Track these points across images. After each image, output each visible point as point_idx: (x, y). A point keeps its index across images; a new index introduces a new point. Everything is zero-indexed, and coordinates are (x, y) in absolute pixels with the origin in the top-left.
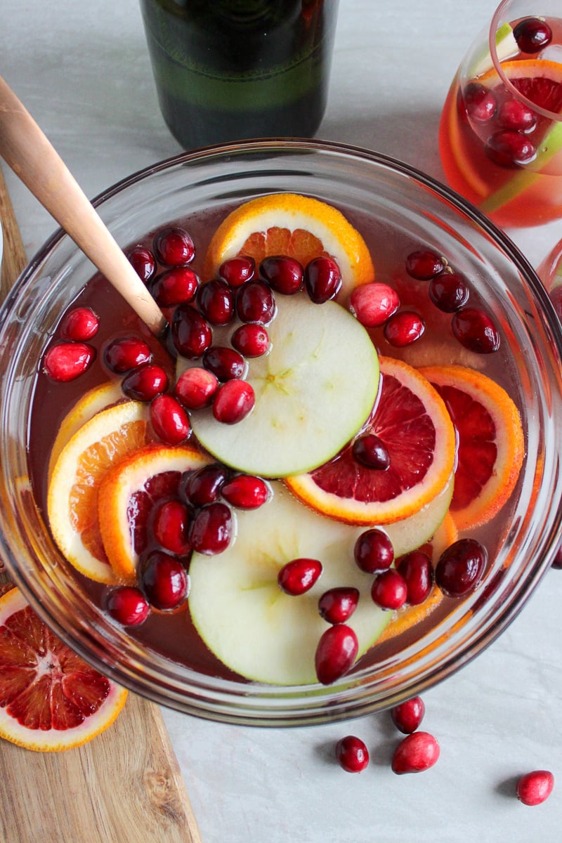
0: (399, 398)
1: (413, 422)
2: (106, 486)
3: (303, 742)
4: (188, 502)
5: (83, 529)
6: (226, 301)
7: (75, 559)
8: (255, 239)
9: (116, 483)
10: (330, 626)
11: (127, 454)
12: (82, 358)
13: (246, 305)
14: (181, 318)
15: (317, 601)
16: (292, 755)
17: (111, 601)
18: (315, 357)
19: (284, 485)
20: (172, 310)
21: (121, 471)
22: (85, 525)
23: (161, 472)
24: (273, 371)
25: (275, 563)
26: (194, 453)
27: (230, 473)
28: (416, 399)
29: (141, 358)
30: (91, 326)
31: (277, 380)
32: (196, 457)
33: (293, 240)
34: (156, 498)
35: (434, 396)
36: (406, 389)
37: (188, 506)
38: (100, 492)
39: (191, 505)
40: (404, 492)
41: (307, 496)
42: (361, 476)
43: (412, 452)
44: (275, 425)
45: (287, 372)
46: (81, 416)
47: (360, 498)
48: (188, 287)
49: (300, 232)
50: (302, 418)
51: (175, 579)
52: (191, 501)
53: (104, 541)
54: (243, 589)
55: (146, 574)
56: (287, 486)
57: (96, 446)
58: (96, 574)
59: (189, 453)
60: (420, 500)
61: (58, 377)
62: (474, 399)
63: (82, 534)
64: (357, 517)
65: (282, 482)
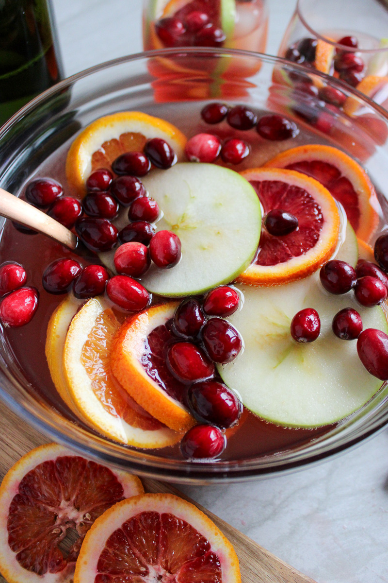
0: (266, 188)
1: (287, 194)
2: (117, 367)
3: (373, 491)
4: (187, 337)
5: (122, 414)
6: (109, 199)
7: (133, 440)
8: (97, 157)
9: (124, 357)
10: (357, 340)
11: (114, 338)
12: (28, 301)
13: (123, 192)
14: (83, 229)
15: (332, 333)
16: (373, 506)
17: (187, 450)
18: (194, 197)
19: (242, 283)
20: (74, 229)
21: (121, 348)
22: (122, 410)
23: (149, 332)
24: (173, 223)
25: (279, 335)
26: (162, 306)
27: (199, 298)
28: (275, 182)
29: (74, 270)
30: (20, 274)
31: (181, 225)
32: (166, 308)
33: (122, 144)
34: (160, 353)
35: (285, 173)
36: (265, 182)
37: (189, 340)
38: (115, 375)
39: (190, 337)
40: (320, 233)
41: (265, 276)
42: (286, 243)
43: (303, 209)
44: (204, 249)
45: (183, 217)
46: (58, 336)
47: (298, 254)
48: (74, 208)
49: (124, 136)
50: (219, 233)
51: (224, 396)
52: (188, 335)
53: (146, 409)
54: (275, 368)
55: (200, 408)
56: (244, 282)
57: (87, 344)
58: (156, 442)
59: (159, 308)
60: (334, 231)
61: (20, 321)
62: (309, 161)
63: (124, 419)
64: (308, 265)
65: (239, 280)
